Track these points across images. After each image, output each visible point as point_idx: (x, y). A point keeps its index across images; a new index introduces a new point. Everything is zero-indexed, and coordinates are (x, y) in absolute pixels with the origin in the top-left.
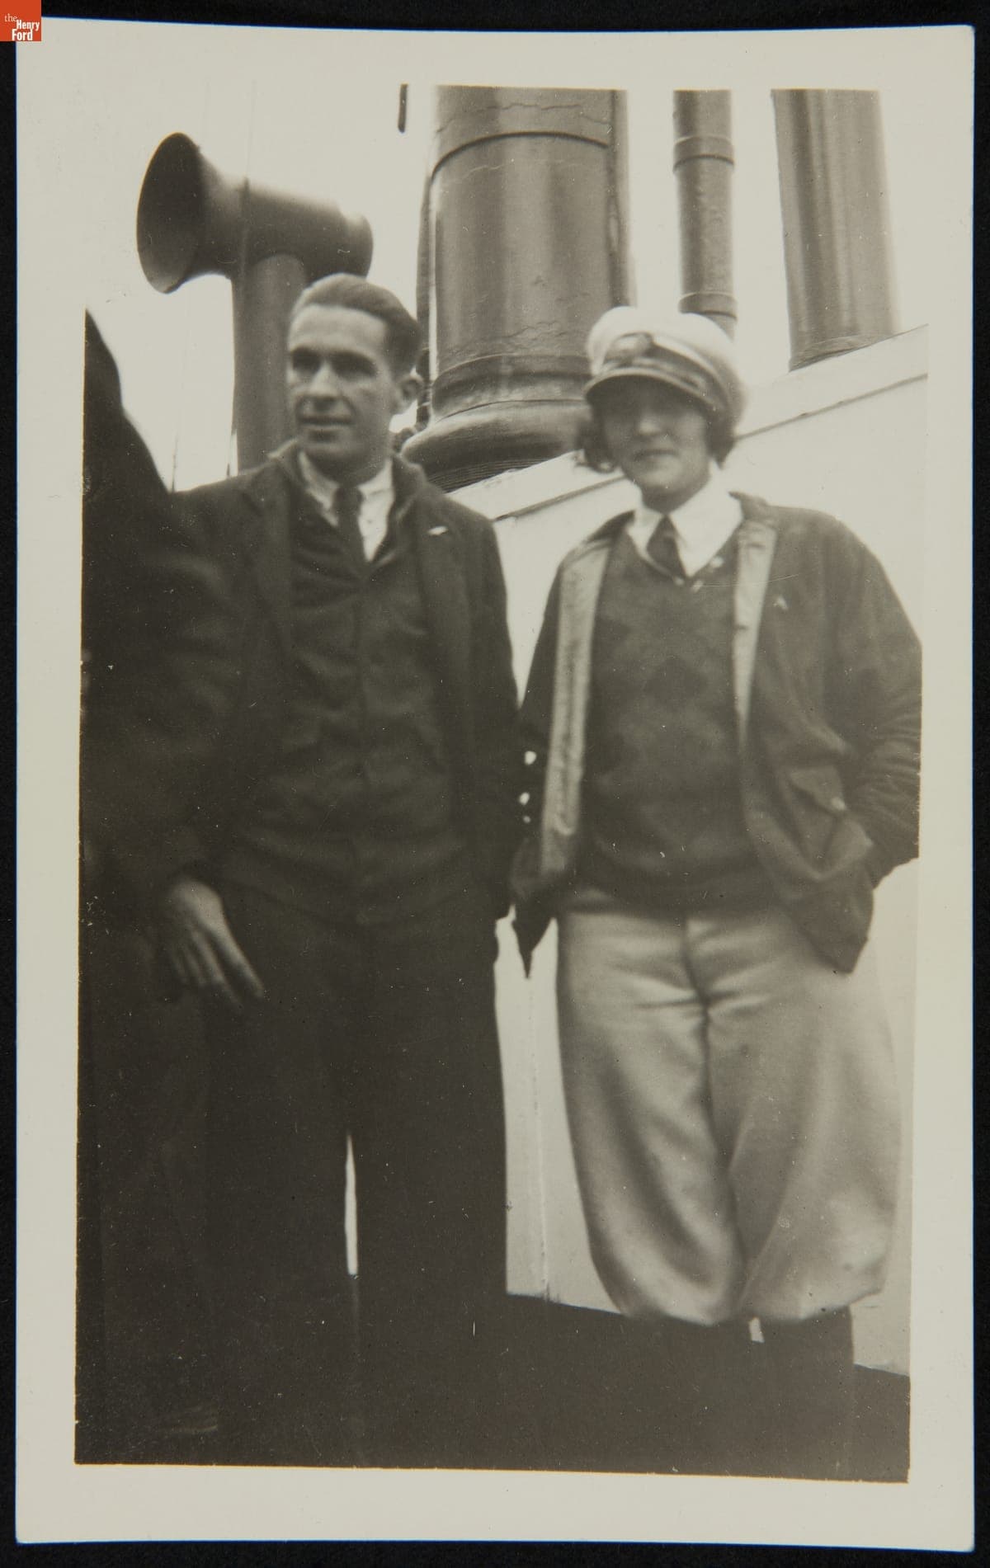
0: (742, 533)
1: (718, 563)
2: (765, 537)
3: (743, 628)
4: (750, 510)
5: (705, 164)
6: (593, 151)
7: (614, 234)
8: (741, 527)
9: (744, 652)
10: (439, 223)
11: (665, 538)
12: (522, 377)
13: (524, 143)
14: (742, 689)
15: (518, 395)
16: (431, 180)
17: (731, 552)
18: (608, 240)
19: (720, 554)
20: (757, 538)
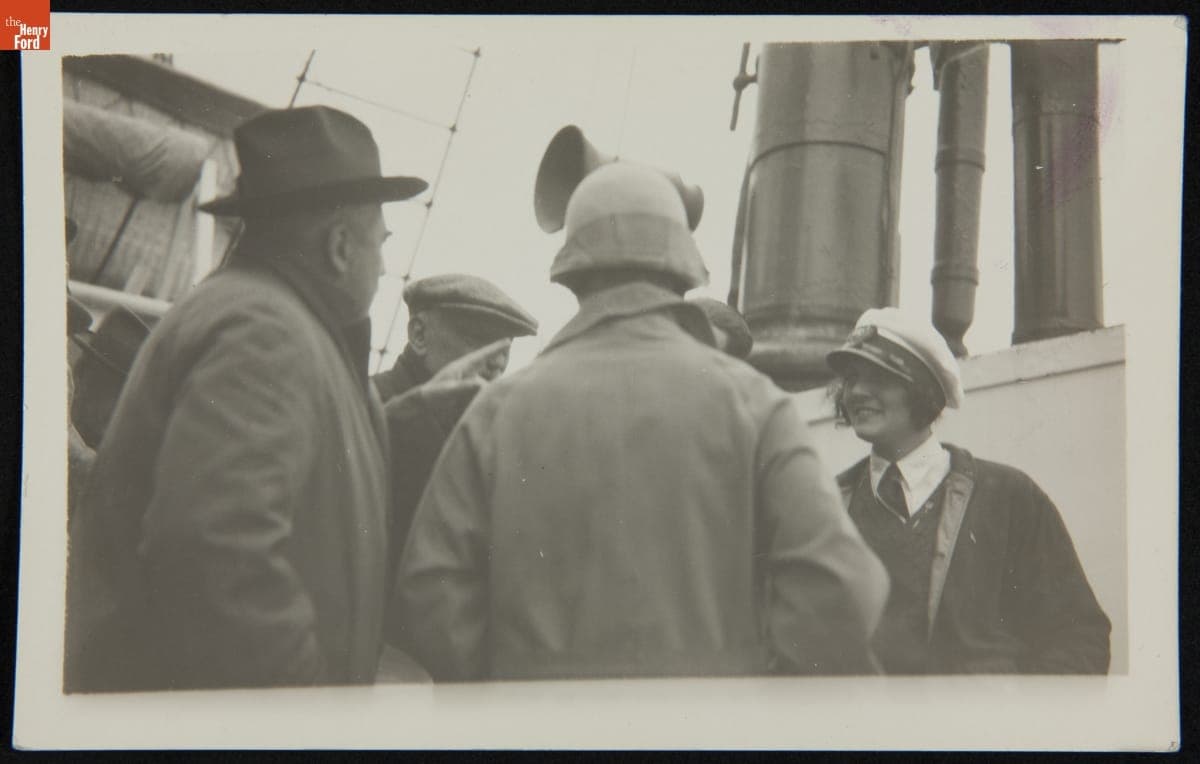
0: (948, 481)
1: (930, 506)
2: (965, 485)
3: (942, 556)
4: (959, 460)
5: (961, 168)
6: (875, 158)
7: (885, 216)
8: (948, 476)
9: (939, 574)
10: (754, 197)
11: (894, 483)
12: (806, 320)
13: (822, 149)
14: (934, 602)
15: (802, 332)
16: (750, 170)
17: (939, 497)
18: (881, 223)
19: (931, 499)
20: (959, 486)
